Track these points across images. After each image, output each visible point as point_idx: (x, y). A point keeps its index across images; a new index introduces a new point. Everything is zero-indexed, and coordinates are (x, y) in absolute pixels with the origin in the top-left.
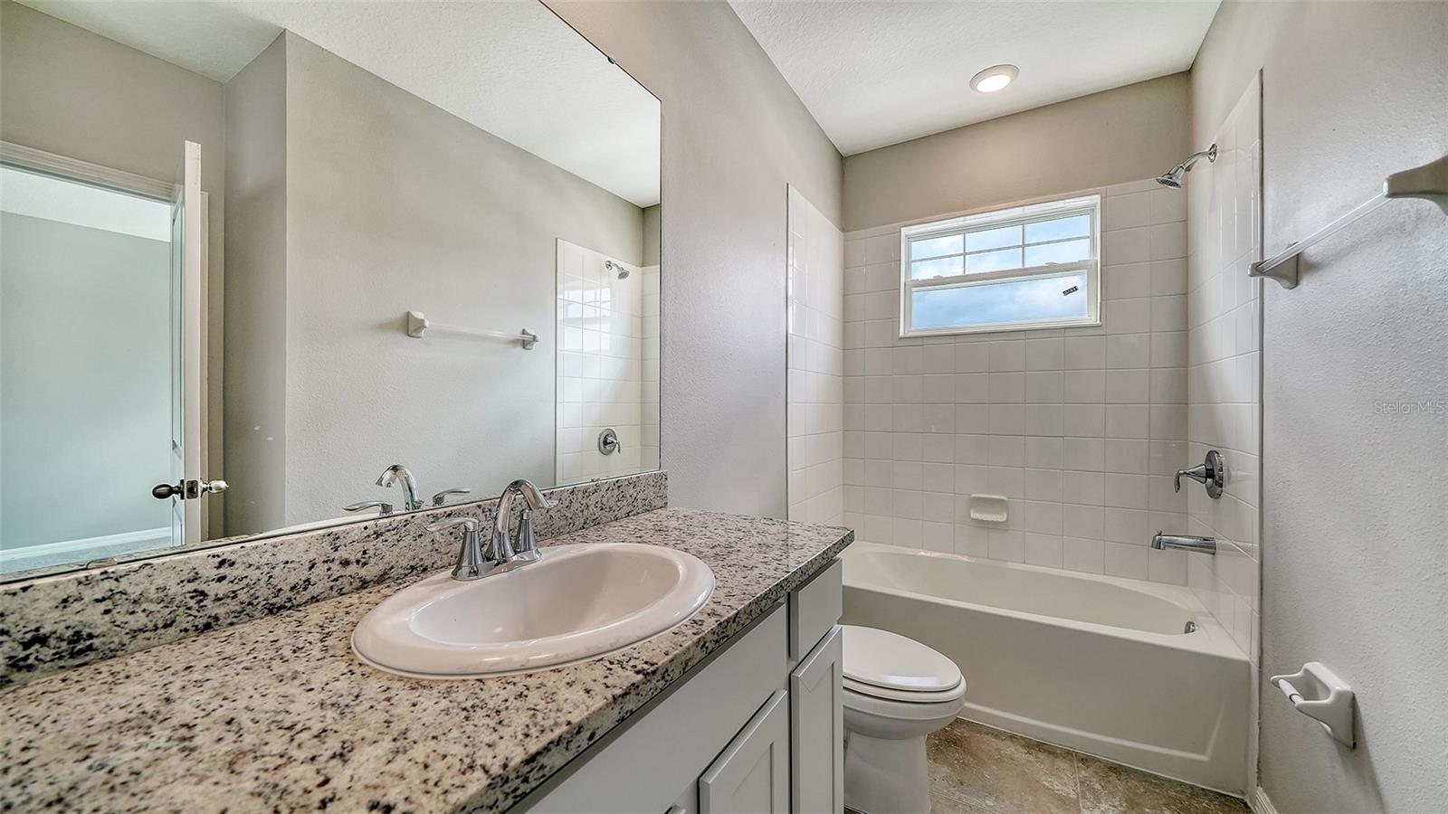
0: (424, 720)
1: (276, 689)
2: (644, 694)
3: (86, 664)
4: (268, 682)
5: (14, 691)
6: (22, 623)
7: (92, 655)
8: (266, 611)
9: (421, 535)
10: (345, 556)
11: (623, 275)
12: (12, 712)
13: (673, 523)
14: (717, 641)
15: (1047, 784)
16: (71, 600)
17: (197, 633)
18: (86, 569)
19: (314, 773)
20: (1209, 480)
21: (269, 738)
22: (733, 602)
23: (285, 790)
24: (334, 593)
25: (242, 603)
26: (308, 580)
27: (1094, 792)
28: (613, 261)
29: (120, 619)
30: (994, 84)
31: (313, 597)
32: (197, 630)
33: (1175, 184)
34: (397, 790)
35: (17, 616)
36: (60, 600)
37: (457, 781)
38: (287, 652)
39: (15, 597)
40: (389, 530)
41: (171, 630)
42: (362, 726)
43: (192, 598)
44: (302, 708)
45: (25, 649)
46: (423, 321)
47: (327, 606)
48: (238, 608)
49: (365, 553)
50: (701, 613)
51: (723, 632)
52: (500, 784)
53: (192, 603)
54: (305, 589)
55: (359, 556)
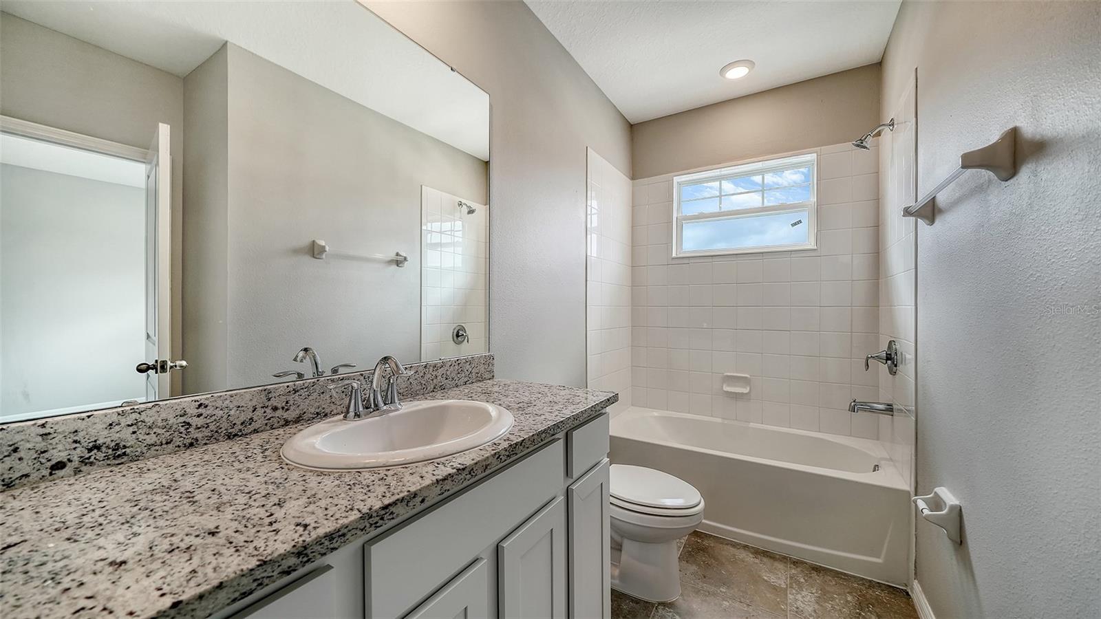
0: (325, 490)
1: (237, 476)
2: (457, 481)
3: (122, 463)
4: (232, 472)
5: (84, 476)
6: (87, 437)
7: (125, 458)
8: (226, 437)
9: (323, 393)
10: (275, 404)
11: (471, 212)
12: (86, 486)
13: (496, 389)
14: (508, 456)
15: (765, 578)
16: (114, 424)
17: (185, 448)
18: (121, 406)
19: (264, 512)
20: (889, 362)
21: (236, 497)
22: (522, 434)
23: (249, 518)
24: (268, 428)
25: (212, 431)
26: (251, 419)
27: (799, 583)
28: (464, 201)
29: (141, 437)
30: (738, 73)
31: (255, 430)
32: (185, 446)
33: (865, 147)
34: (310, 518)
35: (85, 432)
36: (108, 424)
37: (343, 515)
38: (242, 458)
39: (84, 422)
40: (302, 389)
41: (170, 446)
42: (290, 492)
43: (182, 426)
44: (254, 484)
45: (89, 453)
46: (324, 247)
47: (265, 435)
48: (209, 434)
49: (287, 402)
50: (500, 439)
51: (512, 451)
52: (367, 518)
53: (182, 429)
54: (250, 424)
55: (284, 404)
